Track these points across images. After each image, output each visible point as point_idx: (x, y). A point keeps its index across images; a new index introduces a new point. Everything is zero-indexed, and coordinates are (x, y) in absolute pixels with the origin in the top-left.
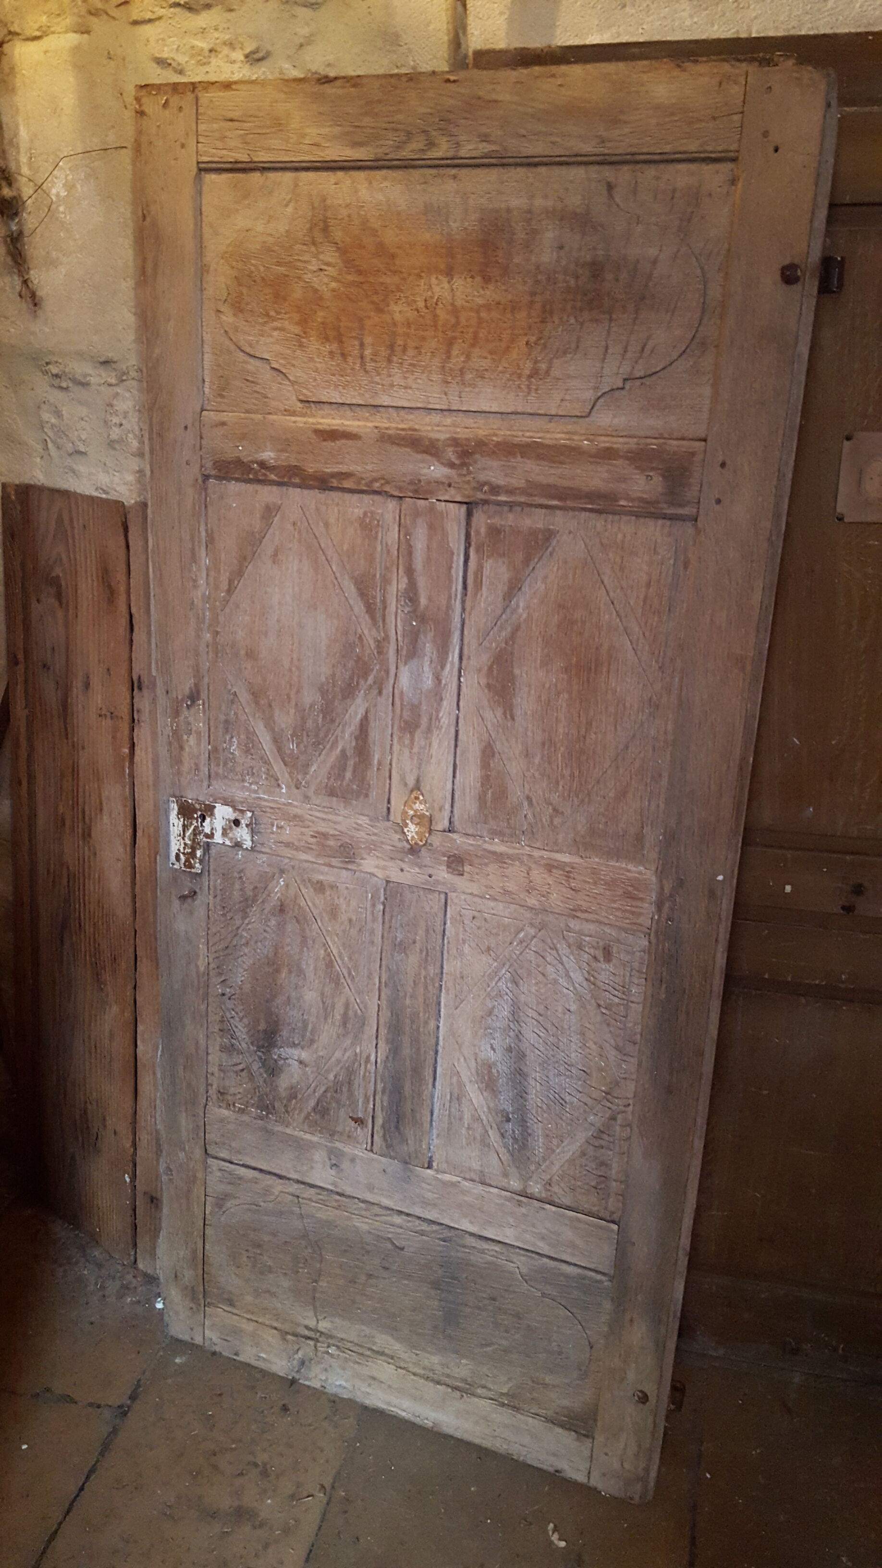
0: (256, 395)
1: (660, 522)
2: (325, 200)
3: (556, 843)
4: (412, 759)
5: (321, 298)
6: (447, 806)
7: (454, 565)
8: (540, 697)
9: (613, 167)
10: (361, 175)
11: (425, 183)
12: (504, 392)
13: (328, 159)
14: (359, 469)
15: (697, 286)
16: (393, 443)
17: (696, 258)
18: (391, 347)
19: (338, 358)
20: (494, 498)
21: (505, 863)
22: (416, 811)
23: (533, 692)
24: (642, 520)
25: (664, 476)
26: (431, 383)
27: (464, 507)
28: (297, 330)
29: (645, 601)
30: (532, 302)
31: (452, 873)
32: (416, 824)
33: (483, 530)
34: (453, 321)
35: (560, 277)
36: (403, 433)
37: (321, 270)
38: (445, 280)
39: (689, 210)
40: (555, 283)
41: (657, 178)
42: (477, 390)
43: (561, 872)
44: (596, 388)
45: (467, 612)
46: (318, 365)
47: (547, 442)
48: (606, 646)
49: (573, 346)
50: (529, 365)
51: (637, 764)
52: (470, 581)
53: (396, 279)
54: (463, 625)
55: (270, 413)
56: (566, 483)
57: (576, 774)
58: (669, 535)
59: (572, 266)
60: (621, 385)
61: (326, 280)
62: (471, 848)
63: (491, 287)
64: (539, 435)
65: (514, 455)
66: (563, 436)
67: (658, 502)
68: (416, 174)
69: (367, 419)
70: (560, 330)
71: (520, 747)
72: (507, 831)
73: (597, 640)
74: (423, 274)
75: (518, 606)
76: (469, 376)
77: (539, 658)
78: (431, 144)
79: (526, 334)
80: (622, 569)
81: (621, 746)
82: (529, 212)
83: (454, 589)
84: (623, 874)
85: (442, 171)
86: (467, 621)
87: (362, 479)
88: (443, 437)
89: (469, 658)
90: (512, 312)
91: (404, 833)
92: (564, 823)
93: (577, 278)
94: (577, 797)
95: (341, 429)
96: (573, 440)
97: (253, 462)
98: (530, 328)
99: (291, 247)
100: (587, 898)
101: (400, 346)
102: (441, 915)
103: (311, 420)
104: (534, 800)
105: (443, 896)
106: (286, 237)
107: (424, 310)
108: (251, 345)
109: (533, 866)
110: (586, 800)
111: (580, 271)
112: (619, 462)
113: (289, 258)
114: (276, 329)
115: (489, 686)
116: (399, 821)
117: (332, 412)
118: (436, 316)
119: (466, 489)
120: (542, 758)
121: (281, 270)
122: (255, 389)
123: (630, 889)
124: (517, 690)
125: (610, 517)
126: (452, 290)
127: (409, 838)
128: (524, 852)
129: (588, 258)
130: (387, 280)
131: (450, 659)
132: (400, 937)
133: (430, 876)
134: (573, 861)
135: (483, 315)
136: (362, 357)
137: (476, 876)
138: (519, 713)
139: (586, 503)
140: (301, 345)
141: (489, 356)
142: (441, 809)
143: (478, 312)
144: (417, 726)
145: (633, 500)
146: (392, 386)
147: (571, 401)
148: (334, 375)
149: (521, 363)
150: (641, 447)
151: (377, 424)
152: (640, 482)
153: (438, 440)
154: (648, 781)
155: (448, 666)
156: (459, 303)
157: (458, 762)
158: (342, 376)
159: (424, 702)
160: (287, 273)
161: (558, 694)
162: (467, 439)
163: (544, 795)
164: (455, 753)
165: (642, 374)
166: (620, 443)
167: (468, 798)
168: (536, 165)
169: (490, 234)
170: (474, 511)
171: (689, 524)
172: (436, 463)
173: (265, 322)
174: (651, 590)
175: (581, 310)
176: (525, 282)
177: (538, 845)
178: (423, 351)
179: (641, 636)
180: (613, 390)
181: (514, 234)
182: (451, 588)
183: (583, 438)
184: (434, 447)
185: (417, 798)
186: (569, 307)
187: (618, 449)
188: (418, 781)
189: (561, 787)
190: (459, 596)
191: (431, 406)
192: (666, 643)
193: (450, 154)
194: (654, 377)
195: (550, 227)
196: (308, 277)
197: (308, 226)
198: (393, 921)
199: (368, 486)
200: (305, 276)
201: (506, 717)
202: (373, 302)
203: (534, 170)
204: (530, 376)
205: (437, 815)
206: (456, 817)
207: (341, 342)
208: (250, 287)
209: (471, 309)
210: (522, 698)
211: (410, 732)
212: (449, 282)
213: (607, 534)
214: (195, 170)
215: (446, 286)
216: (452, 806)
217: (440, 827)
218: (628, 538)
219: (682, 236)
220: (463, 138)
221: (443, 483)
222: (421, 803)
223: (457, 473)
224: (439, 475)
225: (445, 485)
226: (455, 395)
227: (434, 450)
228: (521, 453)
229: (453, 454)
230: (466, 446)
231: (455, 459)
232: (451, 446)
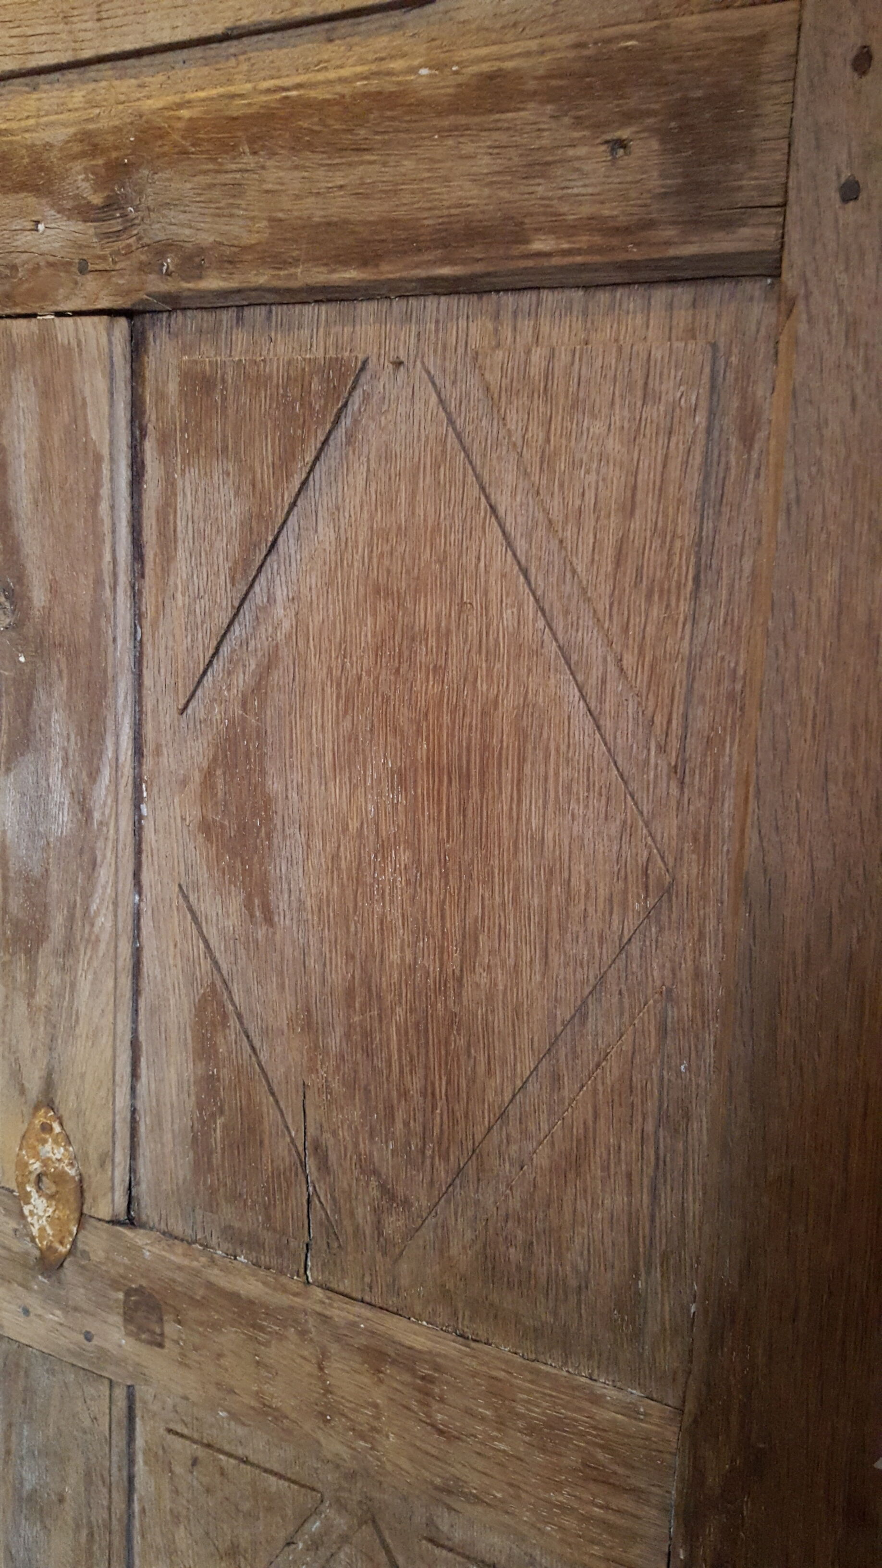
1: (661, 295)
3: (394, 1288)
4: (33, 1023)
6: (121, 1157)
7: (105, 491)
8: (336, 857)
20: (191, 285)
21: (262, 1329)
22: (46, 1162)
23: (317, 843)
24: (603, 297)
25: (664, 135)
27: (122, 324)
29: (619, 560)
31: (137, 1337)
32: (50, 1197)
33: (172, 387)
43: (407, 1377)
45: (147, 623)
48: (508, 703)
51: (613, 1070)
52: (150, 535)
54: (139, 661)
56: (375, 209)
57: (441, 1087)
58: (691, 333)
62: (179, 1277)
65: (234, 151)
67: (650, 224)
71: (290, 999)
72: (267, 1237)
73: (481, 686)
75: (271, 599)
77: (329, 746)
80: (547, 460)
81: (564, 1013)
83: (107, 557)
84: (580, 1410)
86: (148, 649)
88: (59, 135)
89: (158, 752)
91: (23, 1216)
92: (411, 1234)
94: (445, 1157)
100: (480, 1464)
102: (119, 1440)
104: (333, 1157)
105: (120, 1394)
109: (334, 1348)
110: (471, 1170)
112: (527, 114)
115: (206, 827)
116: (13, 1185)
119: (121, 272)
120: (347, 1035)
123: (602, 1456)
124: (277, 839)
125: (509, 300)
127: (35, 1231)
128: (309, 1304)
131: (110, 753)
132: (30, 1480)
133: (88, 1337)
134: (439, 1348)
137: (194, 1355)
138: (283, 905)
139: (433, 263)
142: (106, 1159)
144: (41, 937)
145: (571, 230)
150: (590, 51)
152: (587, 167)
153: (48, 146)
154: (650, 1127)
155: (106, 773)
157: (142, 1038)
159: (54, 873)
161: (383, 849)
162: (117, 130)
163: (356, 1145)
164: (136, 1011)
166: (528, 54)
167: (168, 1136)
170: (150, 335)
171: (755, 288)
172: (49, 213)
174: (636, 524)
177: (346, 1285)
179: (612, 668)
182: (100, 557)
183: (418, 63)
184: (40, 168)
185: (46, 1128)
187: (516, 70)
188: (49, 1084)
189: (399, 1125)
190: (123, 579)
192: (690, 690)
198: (14, 1438)
201: (252, 916)
205: (96, 1181)
206: (143, 1187)
210: (290, 861)
211: (28, 952)
213: (500, 354)
216: (133, 1156)
217: (104, 1210)
218: (563, 358)
221: (68, 265)
222: (56, 1142)
223: (98, 231)
224: (57, 245)
225: (75, 269)
226: (86, 18)
227: (42, 178)
228: (251, 141)
229: (86, 179)
230: (116, 148)
231: (91, 192)
232: (83, 154)
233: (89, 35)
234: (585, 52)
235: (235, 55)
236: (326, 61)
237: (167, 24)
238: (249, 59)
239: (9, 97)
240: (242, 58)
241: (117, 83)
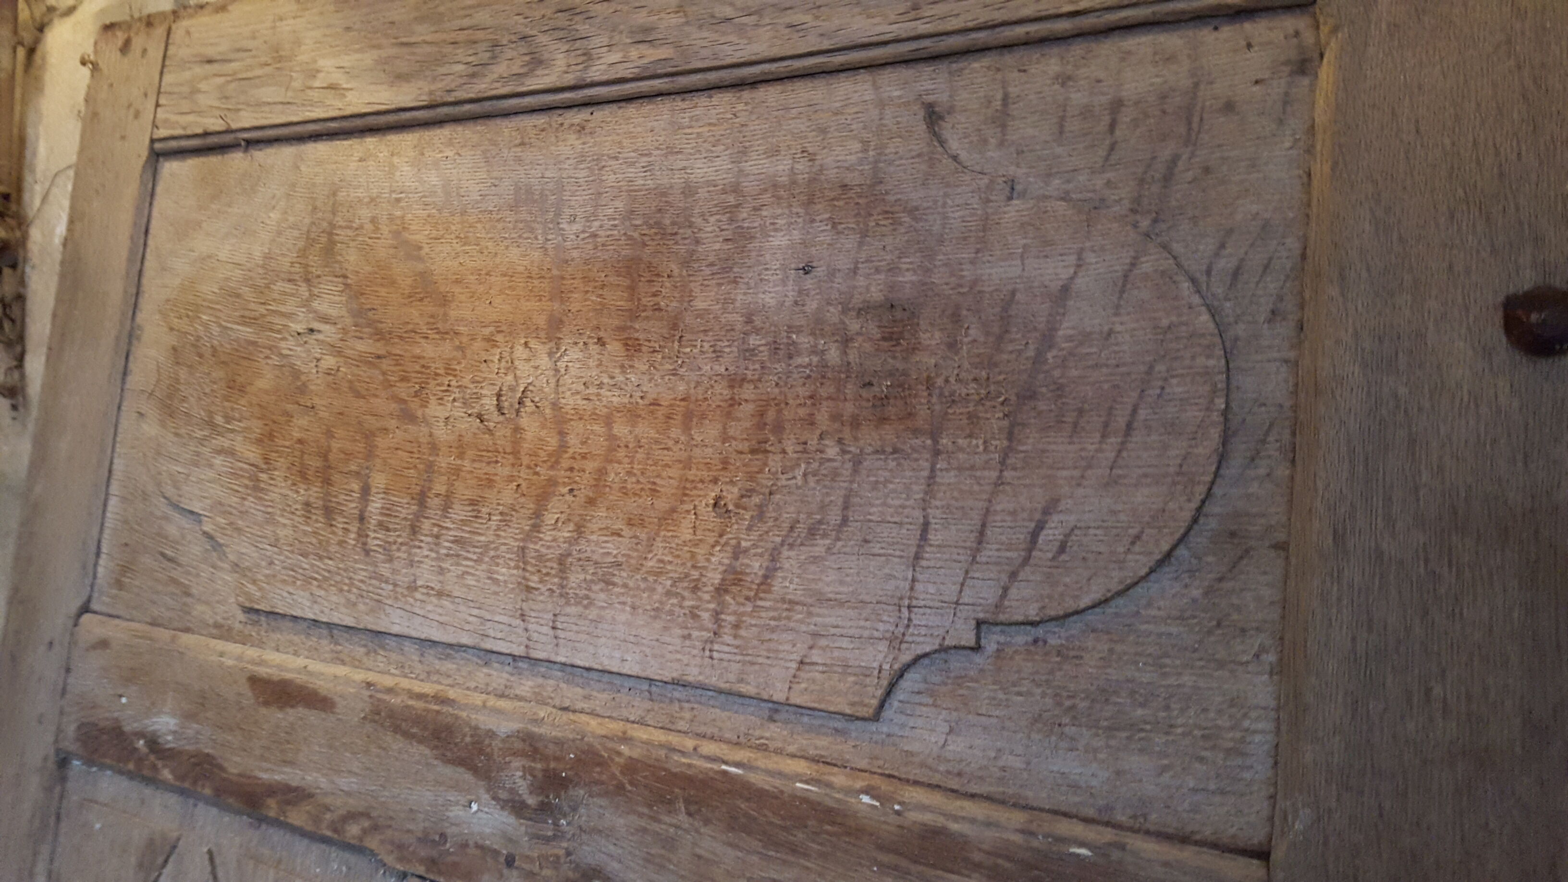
0: (172, 589)
2: (334, 194)
5: (303, 389)
9: (943, 67)
10: (407, 140)
11: (522, 144)
12: (658, 625)
13: (349, 111)
14: (323, 782)
15: (1201, 361)
16: (397, 729)
17: (1193, 281)
18: (421, 499)
19: (318, 516)
26: (494, 588)
28: (252, 454)
30: (733, 402)
34: (553, 442)
35: (804, 340)
36: (419, 704)
37: (312, 330)
38: (541, 349)
39: (1166, 153)
40: (790, 357)
41: (1064, 80)
42: (593, 613)
44: (896, 641)
46: (282, 533)
47: (757, 779)
49: (834, 517)
50: (721, 558)
53: (447, 349)
55: (187, 630)
59: (833, 314)
60: (969, 639)
61: (317, 352)
63: (641, 365)
64: (742, 755)
65: (669, 803)
66: (801, 767)
68: (506, 128)
69: (357, 664)
70: (799, 473)
74: (499, 338)
76: (575, 578)
78: (536, 62)
79: (715, 481)
82: (736, 189)
85: (555, 118)
87: (327, 809)
88: (505, 727)
90: (687, 428)
93: (846, 342)
95: (300, 679)
96: (829, 785)
97: (141, 735)
98: (725, 463)
99: (267, 287)
101: (438, 495)
103: (252, 652)
106: (263, 267)
107: (496, 416)
108: (176, 485)
111: (854, 326)
113: (262, 310)
114: (220, 452)
117: (296, 639)
118: (517, 429)
121: (246, 332)
122: (174, 574)
126: (557, 371)
129: (876, 294)
130: (428, 350)
135: (621, 429)
136: (362, 519)
140: (257, 488)
141: (627, 532)
143: (608, 421)
146: (412, 588)
147: (828, 669)
148: (305, 555)
149: (701, 551)
151: (371, 677)
153: (491, 734)
156: (569, 401)
158: (321, 558)
160: (252, 338)
162: (559, 742)
165: (1033, 612)
166: (973, 821)
168: (754, 83)
169: (645, 245)
172: (485, 797)
173: (205, 438)
175: (855, 423)
176: (718, 354)
178: (484, 510)
180: (943, 649)
181: (697, 242)
183: (859, 784)
184: (481, 751)
186: (822, 417)
191: (488, 645)
193: (570, 79)
194: (1075, 626)
195: (781, 222)
196: (288, 345)
197: (301, 244)
199: (335, 831)
200: (283, 344)
202: (396, 399)
203: (746, 94)
204: (721, 590)
207: (327, 482)
208: (190, 367)
209: (595, 416)
212: (550, 354)
214: (145, 153)
215: (544, 361)
219: (1145, 223)
220: (596, 42)
221: (496, 853)
223: (529, 830)
224: (488, 830)
225: (502, 859)
226: (542, 622)
227: (481, 761)
228: (687, 802)
229: (524, 777)
230: (557, 759)
231: (527, 791)
232: (522, 754)
233: (543, 639)
234: (1035, 843)
235: (679, 701)
236: (767, 739)
237: (617, 654)
238: (693, 709)
239: (462, 662)
240: (686, 705)
241: (563, 685)
